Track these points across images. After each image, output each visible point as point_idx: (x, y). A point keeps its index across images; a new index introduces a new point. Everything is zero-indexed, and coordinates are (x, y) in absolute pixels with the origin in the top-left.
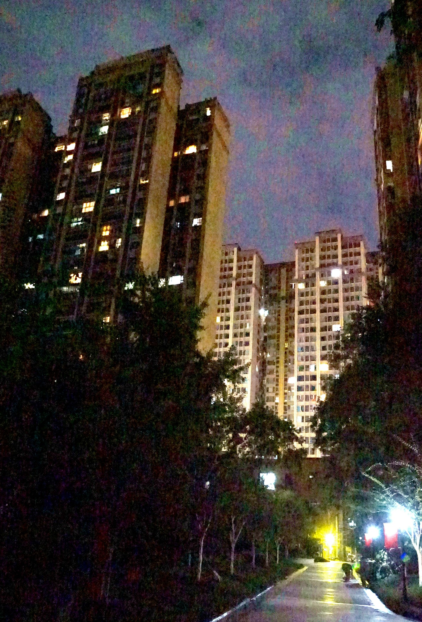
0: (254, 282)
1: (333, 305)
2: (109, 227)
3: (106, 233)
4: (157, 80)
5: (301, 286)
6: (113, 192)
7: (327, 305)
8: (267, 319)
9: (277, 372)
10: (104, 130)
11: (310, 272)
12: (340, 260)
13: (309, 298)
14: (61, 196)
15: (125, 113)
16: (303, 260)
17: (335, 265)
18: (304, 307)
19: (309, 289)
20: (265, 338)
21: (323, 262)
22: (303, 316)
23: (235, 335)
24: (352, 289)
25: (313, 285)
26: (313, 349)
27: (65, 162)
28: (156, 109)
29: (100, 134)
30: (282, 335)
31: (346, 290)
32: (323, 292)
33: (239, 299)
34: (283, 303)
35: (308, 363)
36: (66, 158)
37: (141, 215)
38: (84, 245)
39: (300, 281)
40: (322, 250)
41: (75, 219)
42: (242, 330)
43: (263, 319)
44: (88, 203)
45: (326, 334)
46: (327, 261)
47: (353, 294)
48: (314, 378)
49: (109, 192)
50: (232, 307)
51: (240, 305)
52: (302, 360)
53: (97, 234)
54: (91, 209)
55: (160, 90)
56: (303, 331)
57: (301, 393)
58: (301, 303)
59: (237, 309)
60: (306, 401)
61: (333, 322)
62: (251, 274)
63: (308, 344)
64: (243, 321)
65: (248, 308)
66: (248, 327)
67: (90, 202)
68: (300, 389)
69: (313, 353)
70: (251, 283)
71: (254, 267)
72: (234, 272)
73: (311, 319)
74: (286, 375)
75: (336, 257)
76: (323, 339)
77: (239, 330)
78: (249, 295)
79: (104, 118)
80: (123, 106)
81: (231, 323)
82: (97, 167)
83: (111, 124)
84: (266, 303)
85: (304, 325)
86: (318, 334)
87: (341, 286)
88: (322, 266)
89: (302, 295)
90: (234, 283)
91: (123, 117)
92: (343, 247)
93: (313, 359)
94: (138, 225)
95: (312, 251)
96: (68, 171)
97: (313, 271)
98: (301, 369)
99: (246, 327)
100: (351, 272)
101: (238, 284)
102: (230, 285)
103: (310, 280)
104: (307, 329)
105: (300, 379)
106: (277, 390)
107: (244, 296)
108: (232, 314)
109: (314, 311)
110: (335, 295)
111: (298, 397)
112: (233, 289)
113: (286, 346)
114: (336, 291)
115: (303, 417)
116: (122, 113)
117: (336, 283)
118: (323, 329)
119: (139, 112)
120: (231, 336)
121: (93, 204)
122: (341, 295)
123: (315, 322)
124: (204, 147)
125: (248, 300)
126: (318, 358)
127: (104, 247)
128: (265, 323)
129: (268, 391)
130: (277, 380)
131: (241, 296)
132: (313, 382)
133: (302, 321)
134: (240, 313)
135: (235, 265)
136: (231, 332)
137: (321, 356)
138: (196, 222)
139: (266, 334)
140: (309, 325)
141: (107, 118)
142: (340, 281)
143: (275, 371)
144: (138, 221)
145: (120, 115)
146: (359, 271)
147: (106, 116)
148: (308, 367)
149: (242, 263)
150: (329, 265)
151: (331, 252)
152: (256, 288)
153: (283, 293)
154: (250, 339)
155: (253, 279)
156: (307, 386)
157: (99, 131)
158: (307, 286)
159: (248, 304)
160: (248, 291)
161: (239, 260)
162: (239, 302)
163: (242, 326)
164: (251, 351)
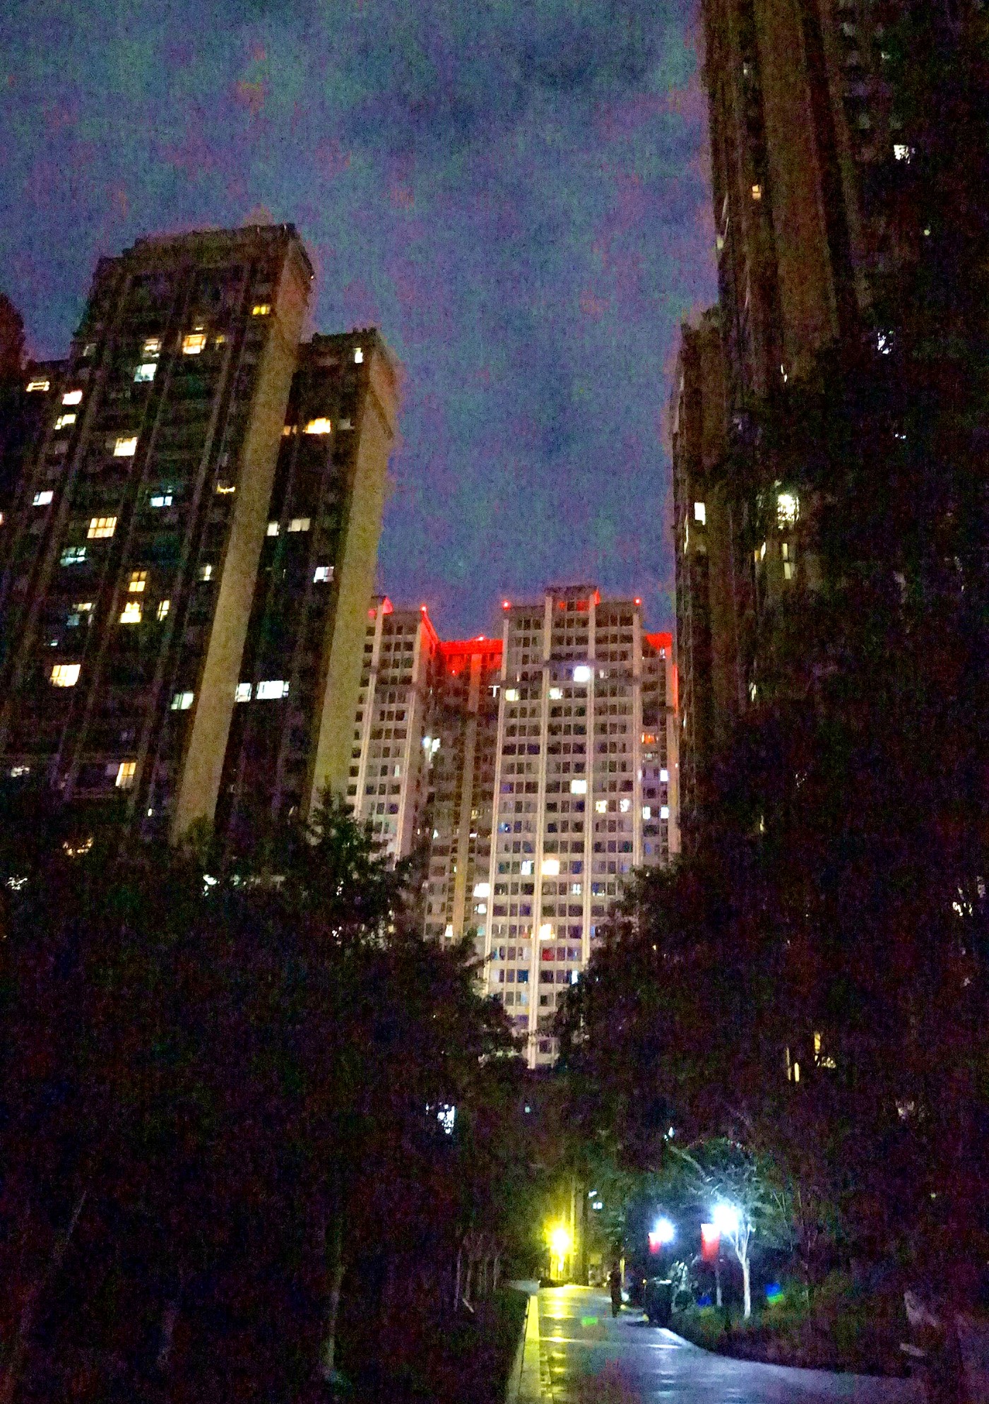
0: (414, 679)
1: (572, 739)
2: (144, 575)
3: (137, 586)
4: (263, 289)
5: (512, 695)
6: (157, 502)
7: (562, 739)
8: (437, 758)
9: (452, 870)
10: (147, 371)
11: (530, 668)
12: (591, 648)
13: (528, 721)
14: (45, 498)
15: (194, 345)
16: (518, 641)
17: (582, 657)
18: (516, 740)
19: (529, 703)
20: (431, 798)
21: (558, 649)
22: (511, 759)
23: (370, 790)
24: (613, 709)
25: (536, 695)
26: (530, 828)
27: (58, 427)
28: (258, 347)
29: (137, 379)
30: (467, 793)
31: (600, 711)
32: (555, 712)
33: (382, 713)
34: (472, 726)
35: (517, 857)
36: (59, 420)
37: (216, 560)
38: (88, 606)
39: (509, 683)
40: (558, 625)
41: (72, 550)
42: (385, 779)
43: (429, 757)
44: (102, 521)
45: (558, 797)
46: (565, 649)
47: (614, 719)
48: (529, 889)
49: (148, 502)
50: (366, 728)
51: (384, 726)
52: (507, 849)
53: (119, 588)
54: (109, 533)
55: (269, 309)
56: (512, 789)
57: (502, 920)
58: (511, 731)
59: (376, 735)
60: (510, 937)
61: (572, 774)
62: (409, 663)
63: (520, 816)
64: (388, 761)
65: (400, 734)
66: (397, 774)
67: (106, 517)
68: (498, 911)
69: (529, 836)
70: (407, 680)
71: (417, 648)
72: (376, 657)
73: (529, 765)
74: (469, 879)
75: (583, 640)
76: (551, 807)
77: (379, 780)
78: (403, 706)
79: (147, 348)
80: (189, 330)
81: (362, 763)
82: (126, 448)
83: (162, 362)
84: (436, 724)
85: (513, 778)
86: (541, 798)
87: (591, 702)
88: (555, 657)
89: (512, 714)
90: (373, 679)
91: (188, 350)
92: (599, 624)
93: (530, 849)
94: (207, 578)
95: (538, 625)
96: (62, 447)
97: (537, 667)
98: (502, 868)
99: (393, 773)
100: (613, 675)
101: (382, 681)
102: (365, 683)
103: (529, 685)
104: (520, 785)
105: (498, 888)
106: (450, 909)
107: (394, 708)
108: (365, 743)
109: (535, 750)
110: (580, 720)
111: (495, 930)
112: (370, 692)
113: (474, 817)
114: (582, 712)
115: (502, 972)
116: (185, 344)
117: (582, 693)
118: (553, 788)
119: (222, 346)
120: (360, 790)
121: (112, 522)
122: (590, 721)
123: (537, 772)
124: (346, 425)
125: (401, 716)
126: (539, 847)
127: (132, 615)
128: (432, 766)
129: (430, 911)
130: (451, 890)
131: (386, 707)
132: (527, 898)
133: (509, 769)
134: (383, 743)
135: (377, 640)
136: (360, 782)
137: (545, 843)
138: (321, 574)
139: (432, 790)
140: (523, 778)
141: (154, 348)
142: (591, 691)
143: (447, 868)
144: (208, 570)
145: (182, 347)
146: (629, 675)
147: (153, 346)
148: (517, 865)
149: (394, 639)
150: (569, 656)
151: (574, 632)
152: (419, 691)
153: (473, 705)
154: (401, 800)
155: (415, 673)
156: (513, 906)
157: (136, 373)
158: (523, 695)
159: (400, 724)
160: (403, 699)
161: (387, 630)
162: (382, 719)
163: (384, 771)
164: (401, 825)
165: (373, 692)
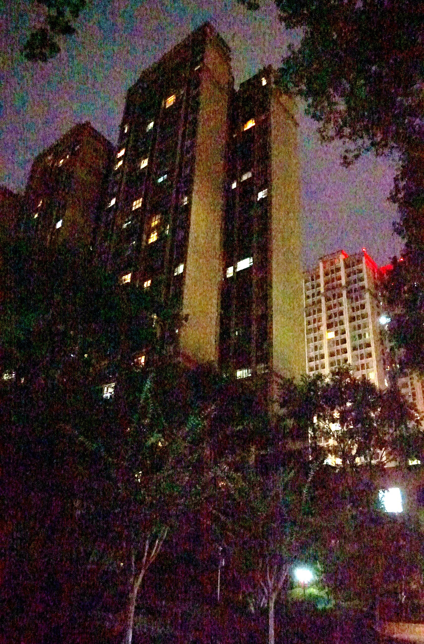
0: (366, 287)
2: (157, 217)
3: (155, 223)
4: (198, 59)
6: (160, 180)
9: (412, 384)
10: (150, 126)
14: (113, 202)
15: (170, 101)
20: (392, 348)
23: (354, 349)
27: (116, 169)
28: (198, 85)
33: (353, 308)
36: (116, 166)
37: (189, 193)
38: (134, 242)
41: (126, 220)
42: (362, 341)
43: (386, 327)
44: (138, 201)
49: (157, 182)
50: (346, 317)
51: (355, 314)
53: (146, 227)
54: (139, 205)
55: (201, 65)
59: (352, 319)
62: (362, 279)
64: (361, 331)
65: (363, 317)
66: (367, 337)
67: (139, 198)
70: (363, 288)
71: (365, 271)
72: (343, 282)
77: (358, 342)
78: (363, 302)
81: (347, 336)
83: (156, 118)
84: (386, 310)
90: (344, 293)
91: (168, 106)
94: (185, 203)
96: (118, 177)
99: (365, 337)
101: (349, 292)
102: (340, 295)
107: (359, 303)
108: (347, 326)
112: (344, 299)
120: (349, 350)
121: (141, 200)
125: (363, 307)
127: (153, 238)
131: (355, 305)
134: (356, 323)
135: (342, 273)
136: (348, 346)
138: (261, 195)
139: (391, 344)
143: (409, 383)
144: (186, 199)
145: (165, 106)
149: (351, 269)
152: (371, 294)
154: (372, 349)
155: (366, 284)
157: (147, 130)
159: (364, 311)
160: (362, 298)
161: (347, 266)
162: (354, 311)
163: (360, 336)
164: (374, 364)
165: (346, 300)
